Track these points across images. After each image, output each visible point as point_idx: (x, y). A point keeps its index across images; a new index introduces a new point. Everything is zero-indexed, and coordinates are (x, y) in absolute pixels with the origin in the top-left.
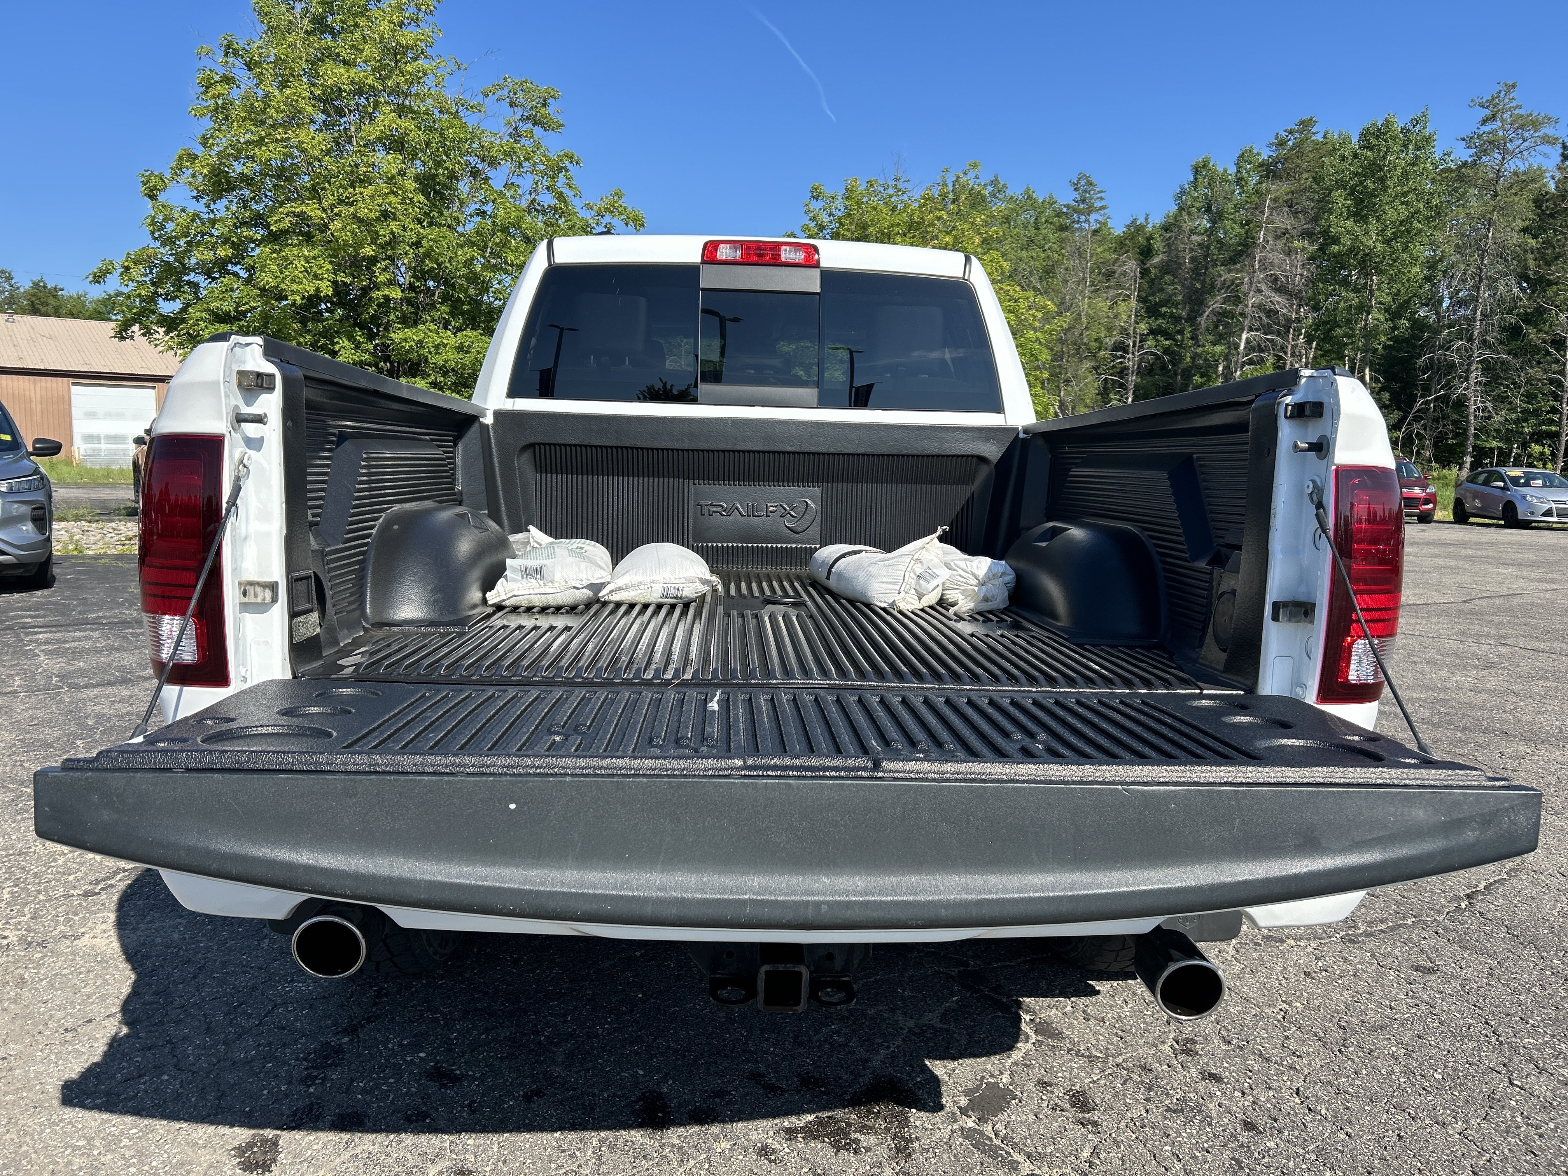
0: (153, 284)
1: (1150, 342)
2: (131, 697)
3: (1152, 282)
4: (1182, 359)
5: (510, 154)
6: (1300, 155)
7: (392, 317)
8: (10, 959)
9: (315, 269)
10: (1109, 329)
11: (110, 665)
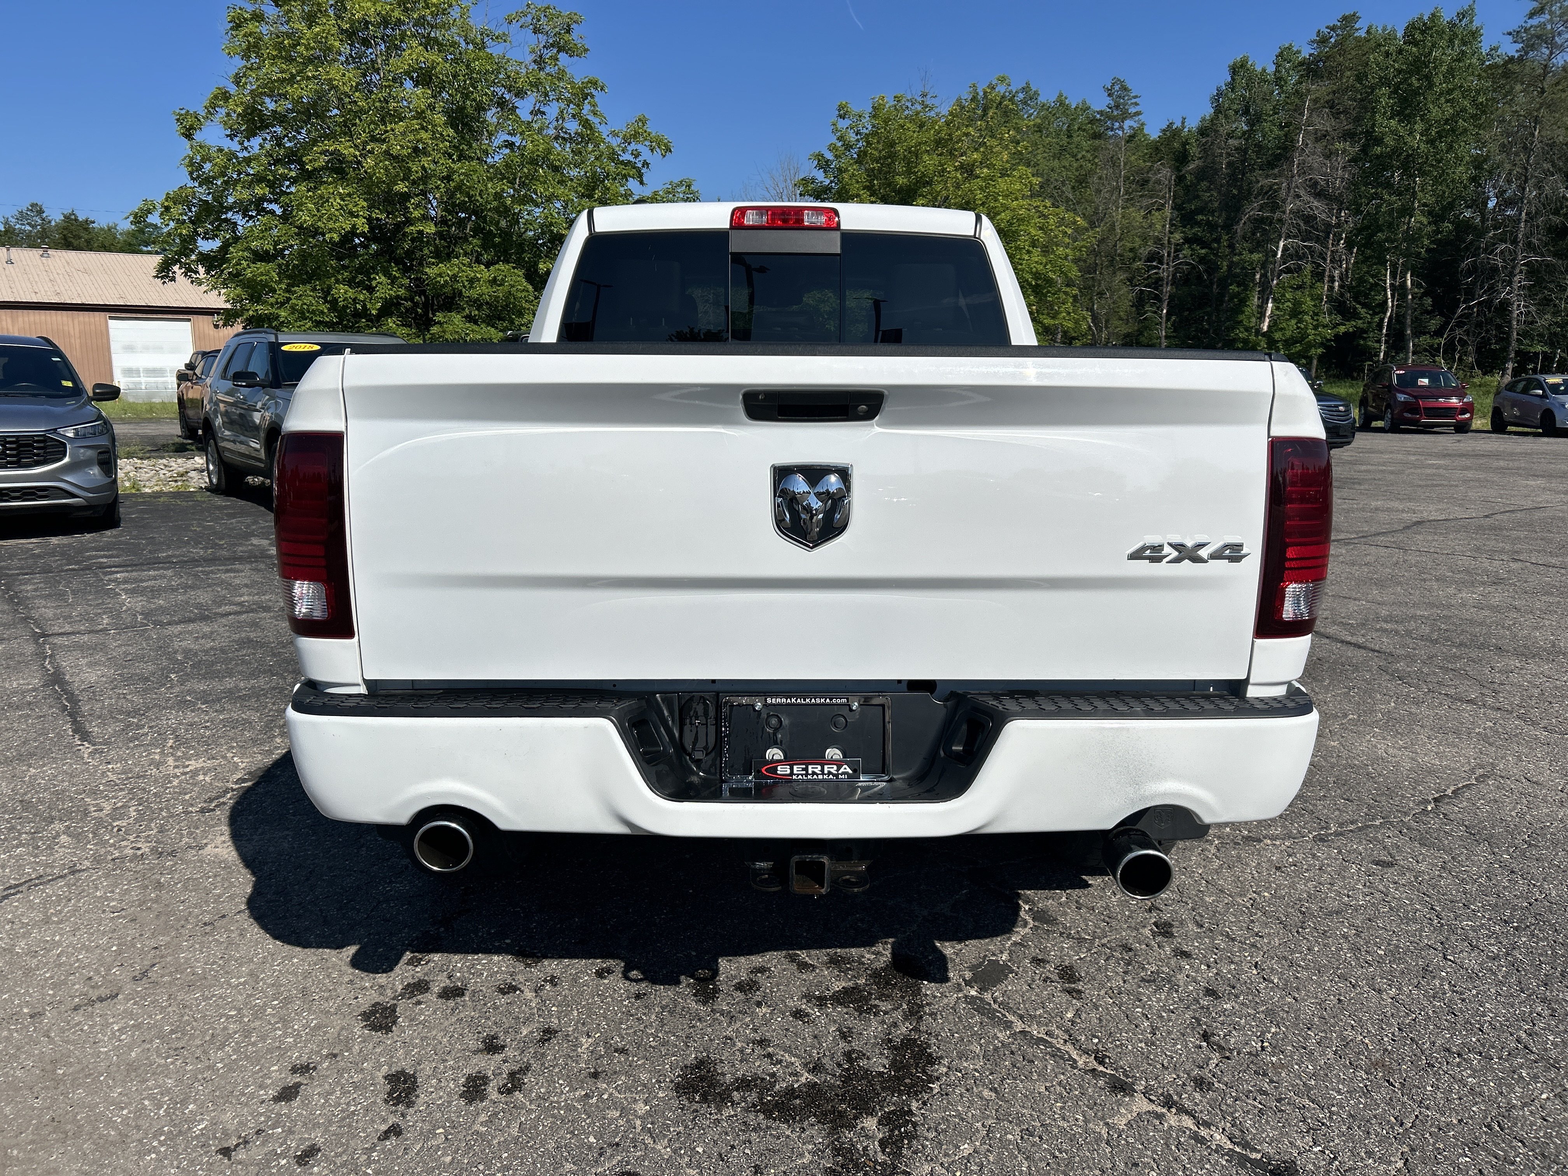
0: (192, 222)
1: (1186, 251)
2: (212, 633)
3: (1187, 189)
4: (1219, 268)
5: (536, 85)
6: (1343, 52)
7: (426, 251)
8: (146, 866)
9: (350, 206)
10: (1145, 239)
11: (187, 603)
